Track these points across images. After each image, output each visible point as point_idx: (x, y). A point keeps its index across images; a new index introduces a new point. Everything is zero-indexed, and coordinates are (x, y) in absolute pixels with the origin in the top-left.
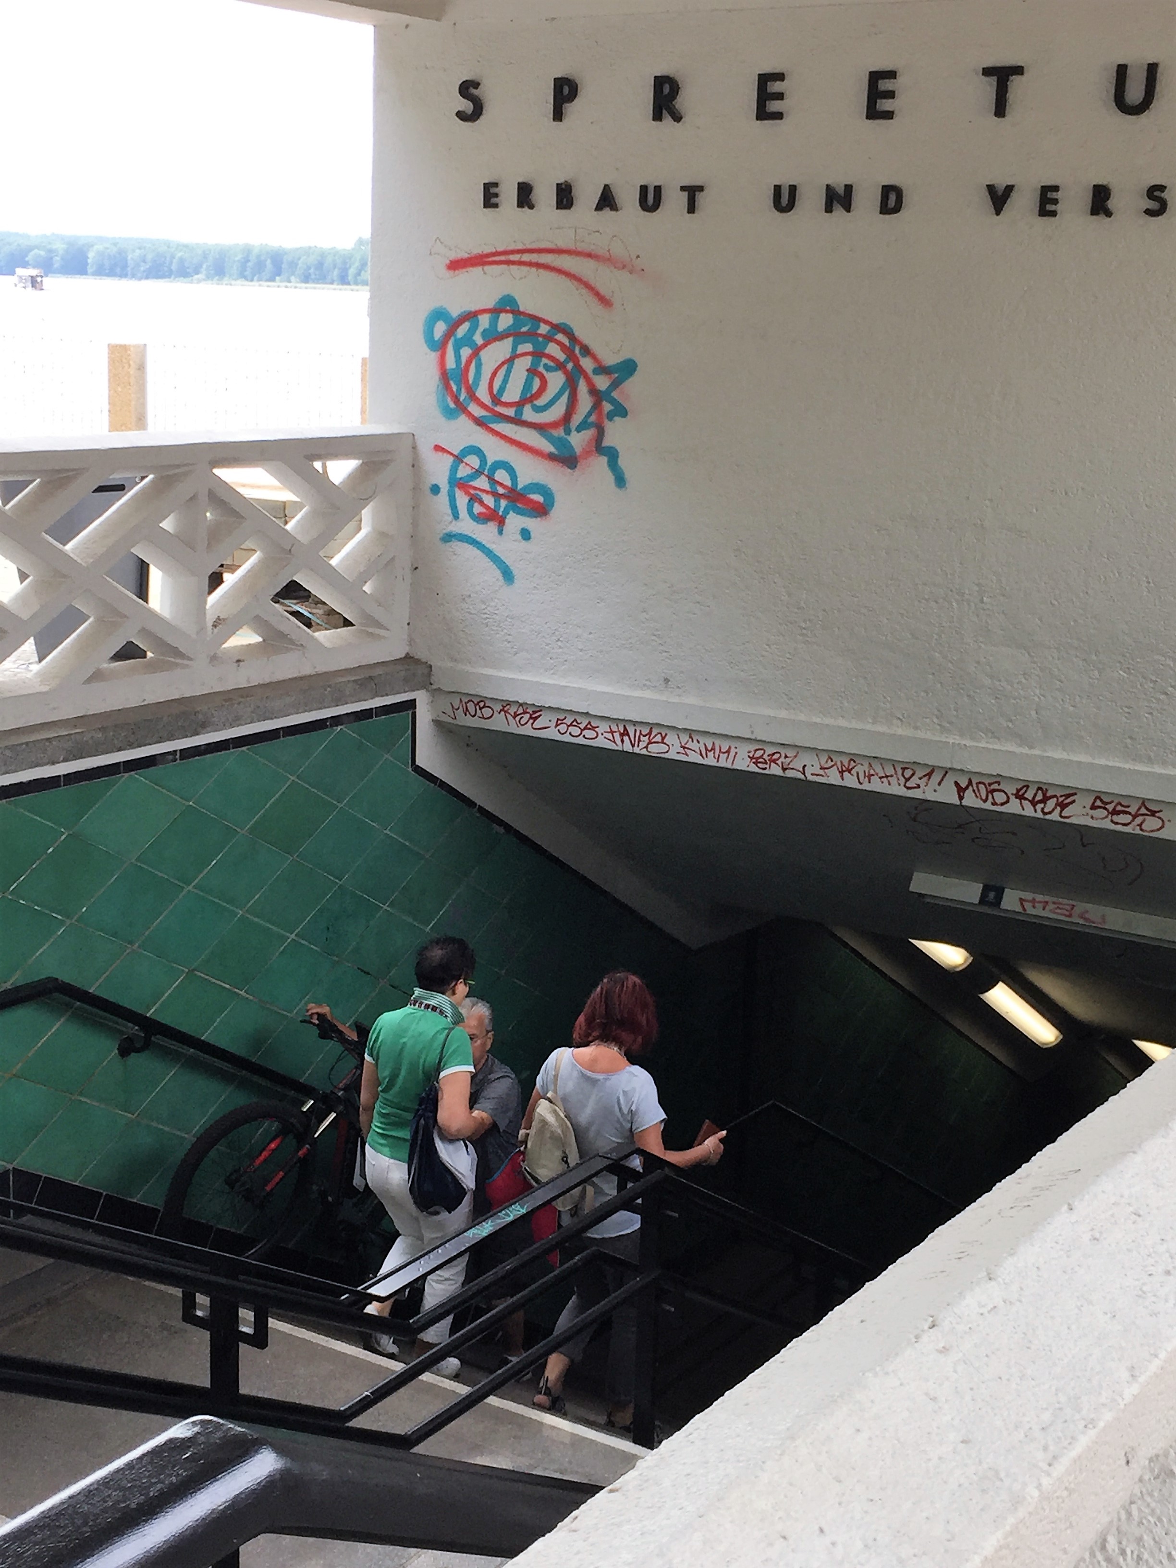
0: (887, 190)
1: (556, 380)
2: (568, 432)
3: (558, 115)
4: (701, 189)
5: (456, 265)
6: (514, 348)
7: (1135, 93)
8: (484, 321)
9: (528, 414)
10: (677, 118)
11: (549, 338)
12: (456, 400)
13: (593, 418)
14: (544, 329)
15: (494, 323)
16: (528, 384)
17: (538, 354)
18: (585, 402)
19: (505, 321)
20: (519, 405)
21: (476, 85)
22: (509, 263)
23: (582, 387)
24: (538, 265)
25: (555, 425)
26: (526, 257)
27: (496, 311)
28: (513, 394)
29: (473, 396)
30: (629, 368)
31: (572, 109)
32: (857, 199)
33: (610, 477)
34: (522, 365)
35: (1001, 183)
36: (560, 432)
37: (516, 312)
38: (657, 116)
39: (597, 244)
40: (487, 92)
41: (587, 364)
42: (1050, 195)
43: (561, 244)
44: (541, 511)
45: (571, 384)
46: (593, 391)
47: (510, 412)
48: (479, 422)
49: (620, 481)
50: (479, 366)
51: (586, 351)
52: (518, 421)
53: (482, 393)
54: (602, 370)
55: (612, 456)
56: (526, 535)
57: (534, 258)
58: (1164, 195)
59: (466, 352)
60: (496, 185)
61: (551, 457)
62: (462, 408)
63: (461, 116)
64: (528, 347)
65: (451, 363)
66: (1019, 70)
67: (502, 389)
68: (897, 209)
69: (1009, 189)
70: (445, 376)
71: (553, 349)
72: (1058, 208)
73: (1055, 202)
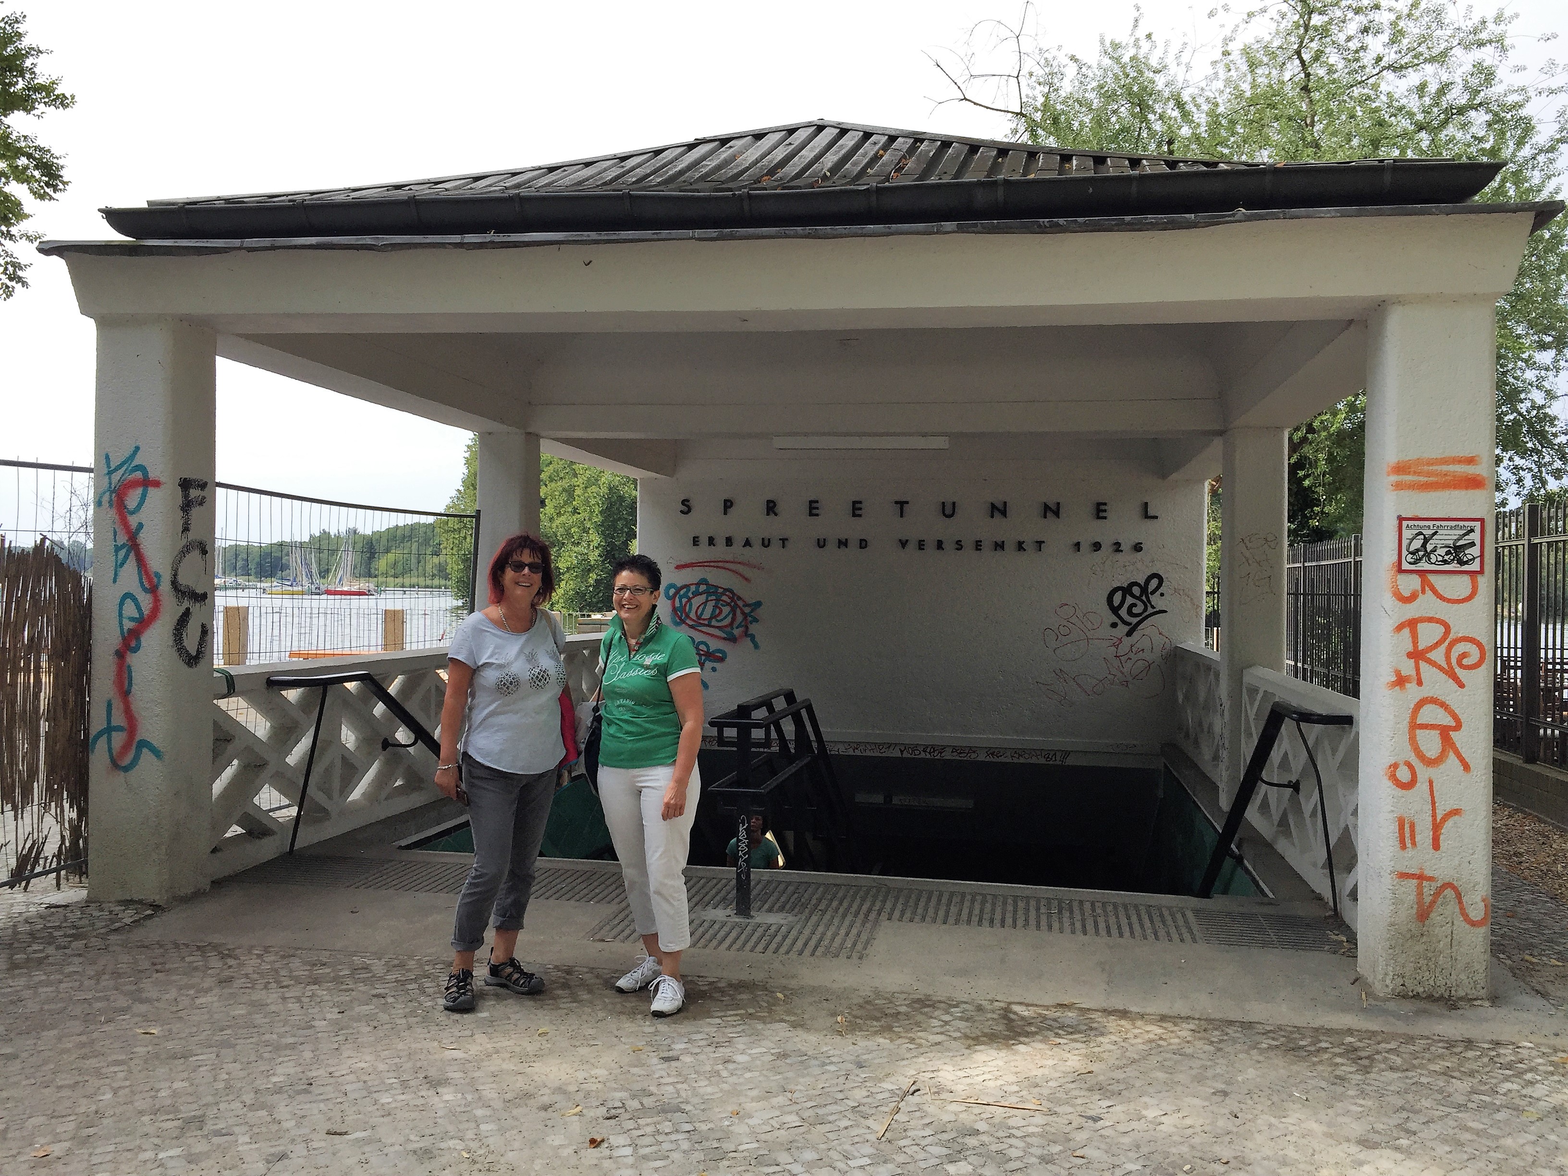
0: (861, 541)
1: (726, 610)
2: (732, 629)
3: (725, 513)
4: (787, 539)
5: (678, 567)
6: (707, 598)
7: (948, 511)
8: (693, 588)
9: (714, 623)
10: (776, 514)
11: (723, 594)
12: (680, 618)
13: (743, 624)
14: (720, 590)
15: (697, 589)
16: (714, 611)
17: (718, 600)
18: (740, 618)
19: (703, 588)
20: (710, 619)
21: (688, 501)
22: (704, 566)
23: (738, 611)
24: (717, 567)
25: (726, 626)
26: (712, 564)
27: (698, 584)
28: (707, 614)
29: (688, 616)
30: (759, 604)
31: (731, 511)
32: (850, 544)
33: (752, 645)
34: (711, 604)
35: (904, 539)
36: (729, 629)
37: (707, 584)
38: (768, 514)
39: (744, 559)
40: (692, 503)
41: (740, 603)
42: (922, 543)
43: (727, 559)
44: (721, 660)
45: (733, 611)
46: (743, 613)
47: (706, 622)
48: (691, 627)
49: (756, 647)
50: (691, 605)
51: (739, 598)
52: (709, 626)
53: (692, 615)
54: (746, 605)
55: (753, 638)
56: (714, 669)
57: (716, 564)
58: (962, 543)
59: (684, 600)
60: (698, 537)
61: (724, 639)
62: (683, 622)
63: (682, 512)
64: (714, 598)
65: (677, 604)
66: (907, 502)
67: (702, 614)
68: (866, 547)
69: (907, 541)
70: (674, 609)
71: (724, 598)
72: (925, 547)
73: (924, 545)
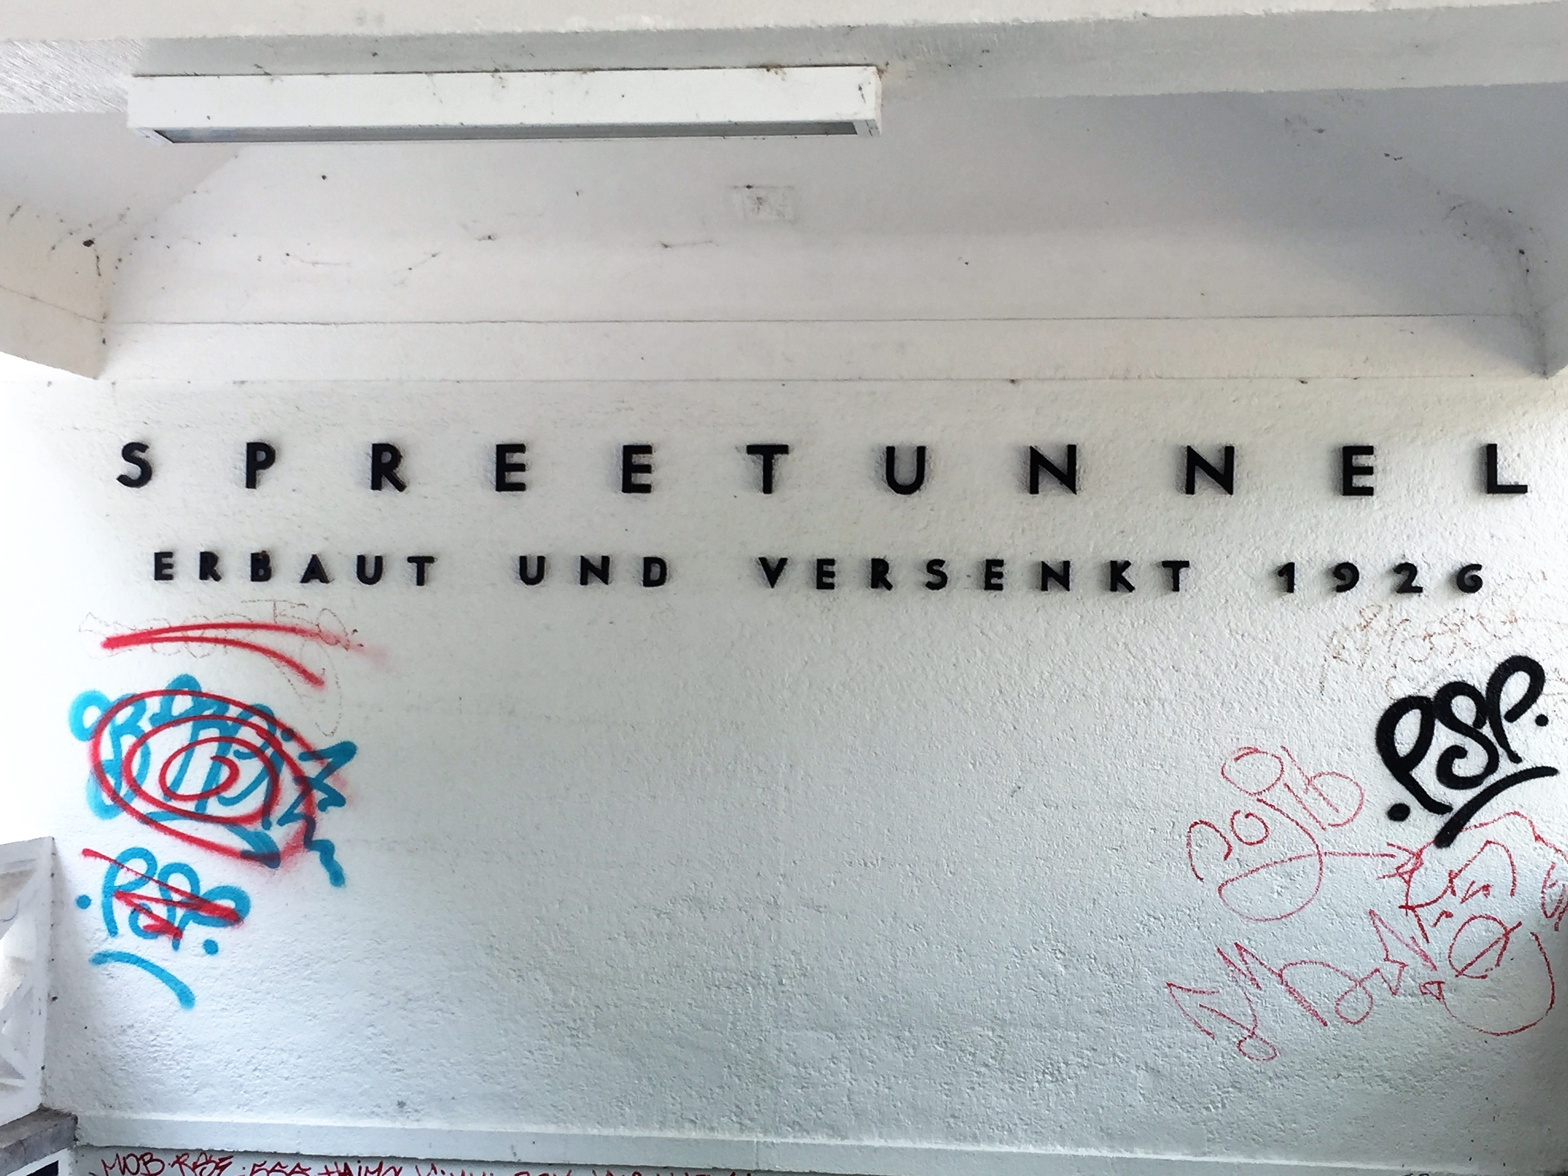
0: (649, 562)
1: (250, 769)
2: (267, 825)
3: (251, 482)
4: (430, 560)
5: (113, 643)
6: (195, 733)
7: (904, 474)
8: (154, 705)
9: (214, 807)
10: (400, 486)
11: (241, 721)
12: (114, 795)
13: (300, 809)
14: (233, 711)
15: (167, 707)
16: (213, 774)
17: (226, 740)
18: (289, 791)
19: (182, 704)
20: (203, 796)
21: (143, 447)
22: (187, 639)
23: (286, 775)
25: (249, 818)
26: (210, 633)
27: (170, 693)
28: (193, 784)
29: (137, 789)
30: (346, 751)
31: (267, 477)
32: (617, 571)
33: (323, 875)
34: (204, 755)
35: (774, 554)
36: (257, 827)
37: (196, 693)
38: (376, 485)
39: (305, 618)
40: (155, 455)
41: (292, 749)
42: (826, 568)
43: (257, 619)
44: (233, 918)
45: (271, 771)
46: (300, 779)
47: (190, 806)
48: (146, 820)
49: (337, 877)
50: (146, 756)
51: (290, 734)
52: (200, 816)
53: (151, 786)
54: (311, 754)
55: (327, 851)
56: (211, 947)
57: (221, 633)
58: (943, 569)
59: (128, 741)
60: (170, 555)
61: (245, 856)
62: (124, 805)
63: (124, 480)
64: (214, 732)
65: (107, 752)
66: (784, 449)
67: (178, 781)
68: (661, 581)
69: (783, 562)
70: (99, 769)
71: (246, 734)
72: (835, 580)
73: (832, 575)
